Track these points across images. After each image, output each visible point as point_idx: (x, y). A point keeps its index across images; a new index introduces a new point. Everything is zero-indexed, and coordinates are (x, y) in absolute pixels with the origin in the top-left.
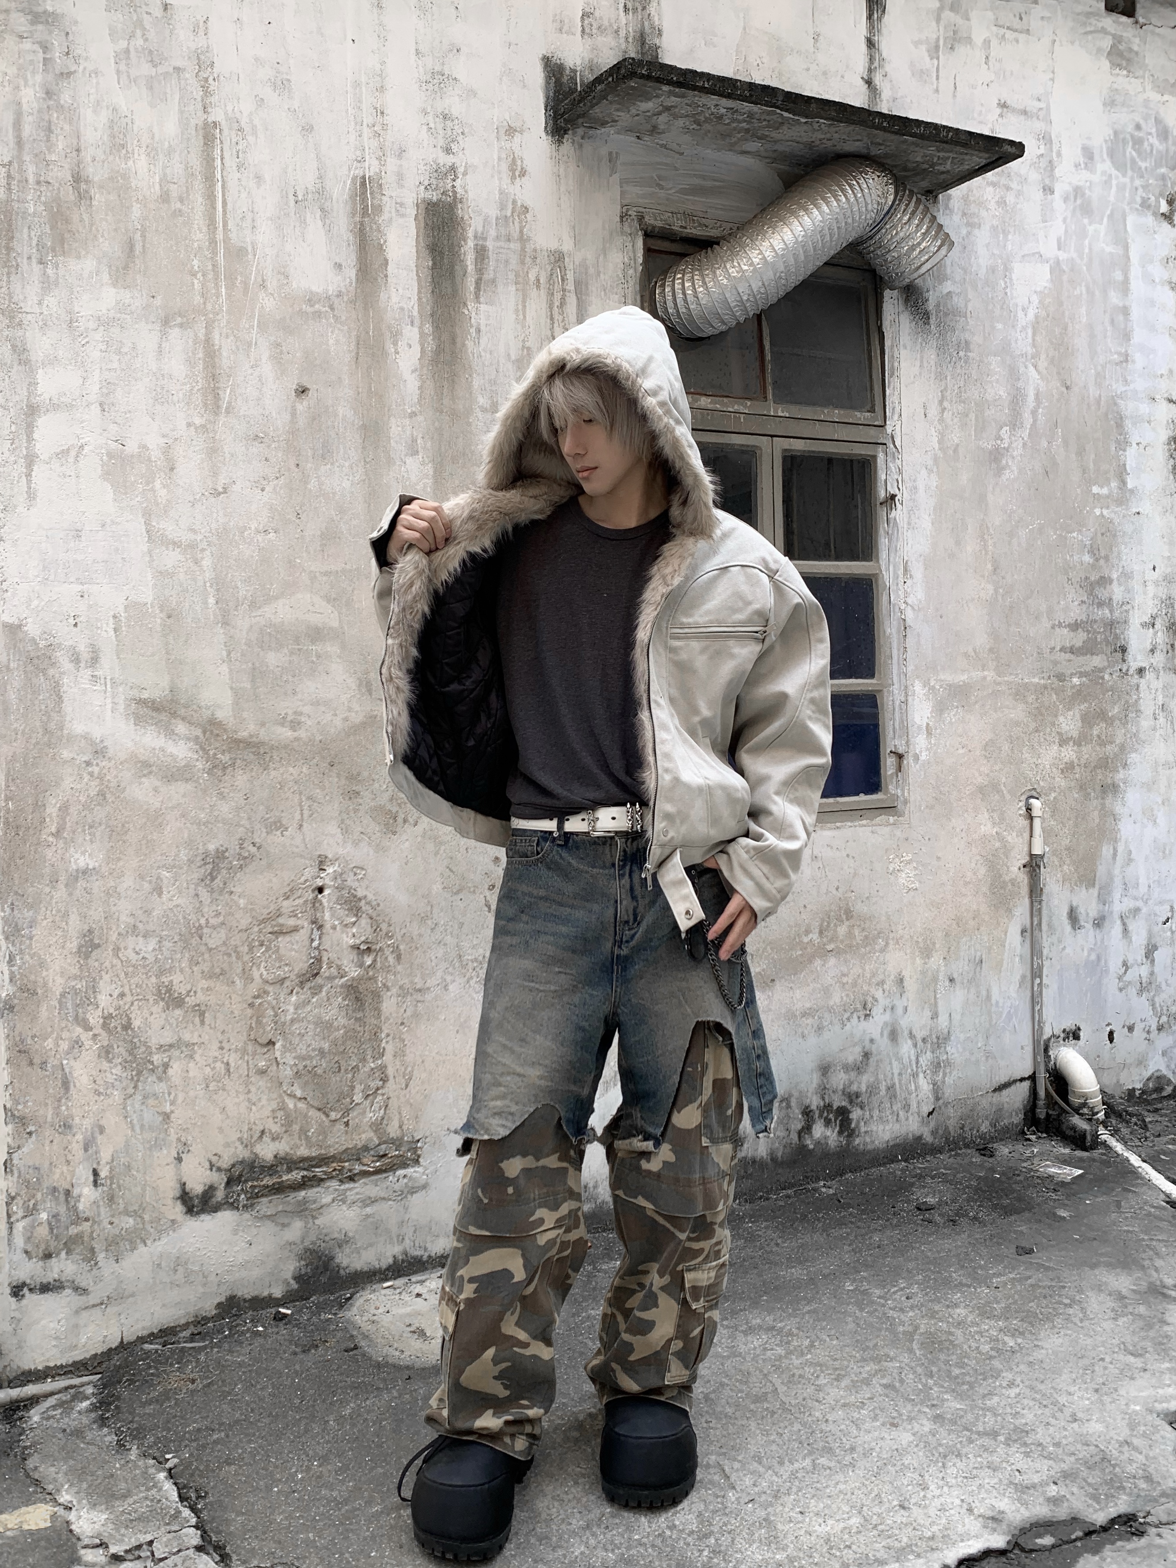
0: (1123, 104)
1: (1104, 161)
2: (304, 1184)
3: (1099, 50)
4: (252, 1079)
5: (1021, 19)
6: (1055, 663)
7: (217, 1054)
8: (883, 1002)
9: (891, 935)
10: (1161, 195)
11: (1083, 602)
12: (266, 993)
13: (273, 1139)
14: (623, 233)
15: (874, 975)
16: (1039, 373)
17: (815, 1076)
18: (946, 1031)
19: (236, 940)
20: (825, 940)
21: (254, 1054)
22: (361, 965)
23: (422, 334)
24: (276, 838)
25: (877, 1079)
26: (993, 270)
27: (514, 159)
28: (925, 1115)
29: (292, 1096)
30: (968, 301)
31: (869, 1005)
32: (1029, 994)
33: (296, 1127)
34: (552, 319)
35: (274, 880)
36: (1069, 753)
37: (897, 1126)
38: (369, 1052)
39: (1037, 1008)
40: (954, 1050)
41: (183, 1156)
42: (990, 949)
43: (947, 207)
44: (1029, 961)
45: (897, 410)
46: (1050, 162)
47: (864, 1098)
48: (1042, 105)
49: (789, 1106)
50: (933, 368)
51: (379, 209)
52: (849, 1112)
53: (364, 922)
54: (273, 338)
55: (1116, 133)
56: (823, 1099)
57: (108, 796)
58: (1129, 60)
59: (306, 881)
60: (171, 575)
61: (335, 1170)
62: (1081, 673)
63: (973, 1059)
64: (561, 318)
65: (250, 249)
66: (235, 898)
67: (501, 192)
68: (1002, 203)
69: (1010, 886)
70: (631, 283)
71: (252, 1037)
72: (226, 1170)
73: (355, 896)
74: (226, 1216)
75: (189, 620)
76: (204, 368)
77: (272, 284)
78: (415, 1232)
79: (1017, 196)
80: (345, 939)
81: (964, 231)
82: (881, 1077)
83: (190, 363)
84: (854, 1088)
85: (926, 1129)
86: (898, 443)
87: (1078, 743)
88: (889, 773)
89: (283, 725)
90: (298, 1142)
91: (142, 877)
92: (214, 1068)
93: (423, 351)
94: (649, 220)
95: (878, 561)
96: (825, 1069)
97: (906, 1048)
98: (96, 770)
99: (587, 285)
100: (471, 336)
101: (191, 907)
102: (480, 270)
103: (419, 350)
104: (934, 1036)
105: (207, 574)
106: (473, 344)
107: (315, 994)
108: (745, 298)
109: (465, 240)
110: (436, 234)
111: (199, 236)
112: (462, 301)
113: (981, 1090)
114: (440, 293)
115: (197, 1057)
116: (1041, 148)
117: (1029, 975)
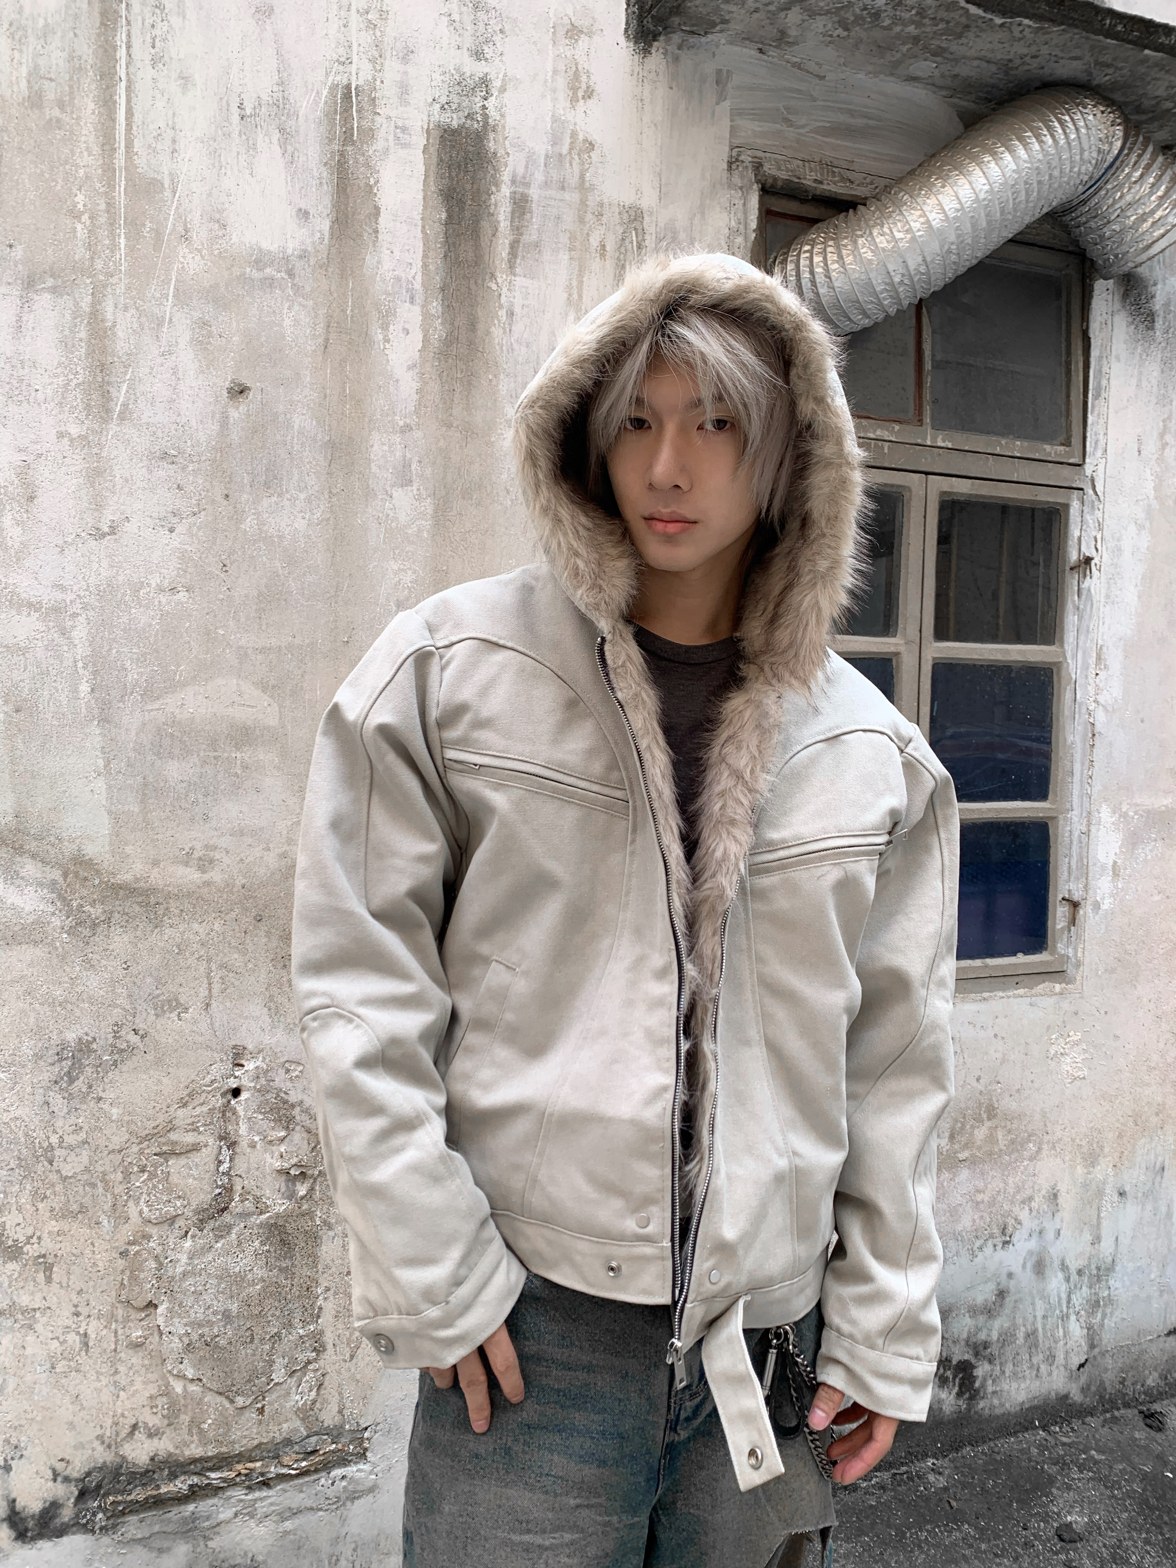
2: (194, 1494)
4: (123, 1355)
7: (69, 1322)
8: (1028, 1224)
9: (1046, 1138)
12: (147, 1237)
13: (150, 1436)
14: (730, 185)
15: (1018, 1190)
18: (1110, 1259)
19: (105, 1164)
20: (956, 1146)
21: (127, 1320)
22: (291, 1195)
23: (426, 316)
24: (170, 1022)
25: (1014, 1324)
27: (576, 76)
28: (1075, 1368)
29: (181, 1376)
31: (1010, 1230)
33: (185, 1418)
37: (1038, 1383)
38: (298, 1316)
40: (1118, 1285)
41: (14, 1464)
42: (1174, 1152)
45: (1102, 443)
47: (994, 1349)
51: (369, 134)
52: (973, 1367)
53: (298, 1136)
54: (197, 315)
59: (213, 1081)
60: (23, 651)
61: (239, 1474)
63: (1143, 1295)
65: (167, 184)
66: (106, 1107)
67: (555, 119)
71: (123, 1298)
72: (77, 1480)
73: (285, 1102)
74: (75, 1542)
75: (49, 716)
76: (88, 355)
77: (200, 235)
78: (355, 1550)
80: (269, 1160)
82: (1019, 1321)
83: (66, 345)
84: (982, 1336)
85: (1074, 1385)
86: (1099, 488)
88: (1059, 927)
89: (186, 864)
90: (187, 1438)
92: (65, 1341)
93: (426, 340)
94: (769, 169)
95: (1062, 645)
97: (1056, 1283)
100: (499, 321)
101: (36, 1120)
102: (518, 229)
103: (421, 337)
104: (1093, 1267)
105: (80, 651)
106: (501, 331)
107: (218, 1238)
108: (897, 279)
109: (497, 185)
110: (454, 174)
111: (87, 159)
112: (489, 271)
113: (1150, 1333)
114: (456, 259)
115: (39, 1327)
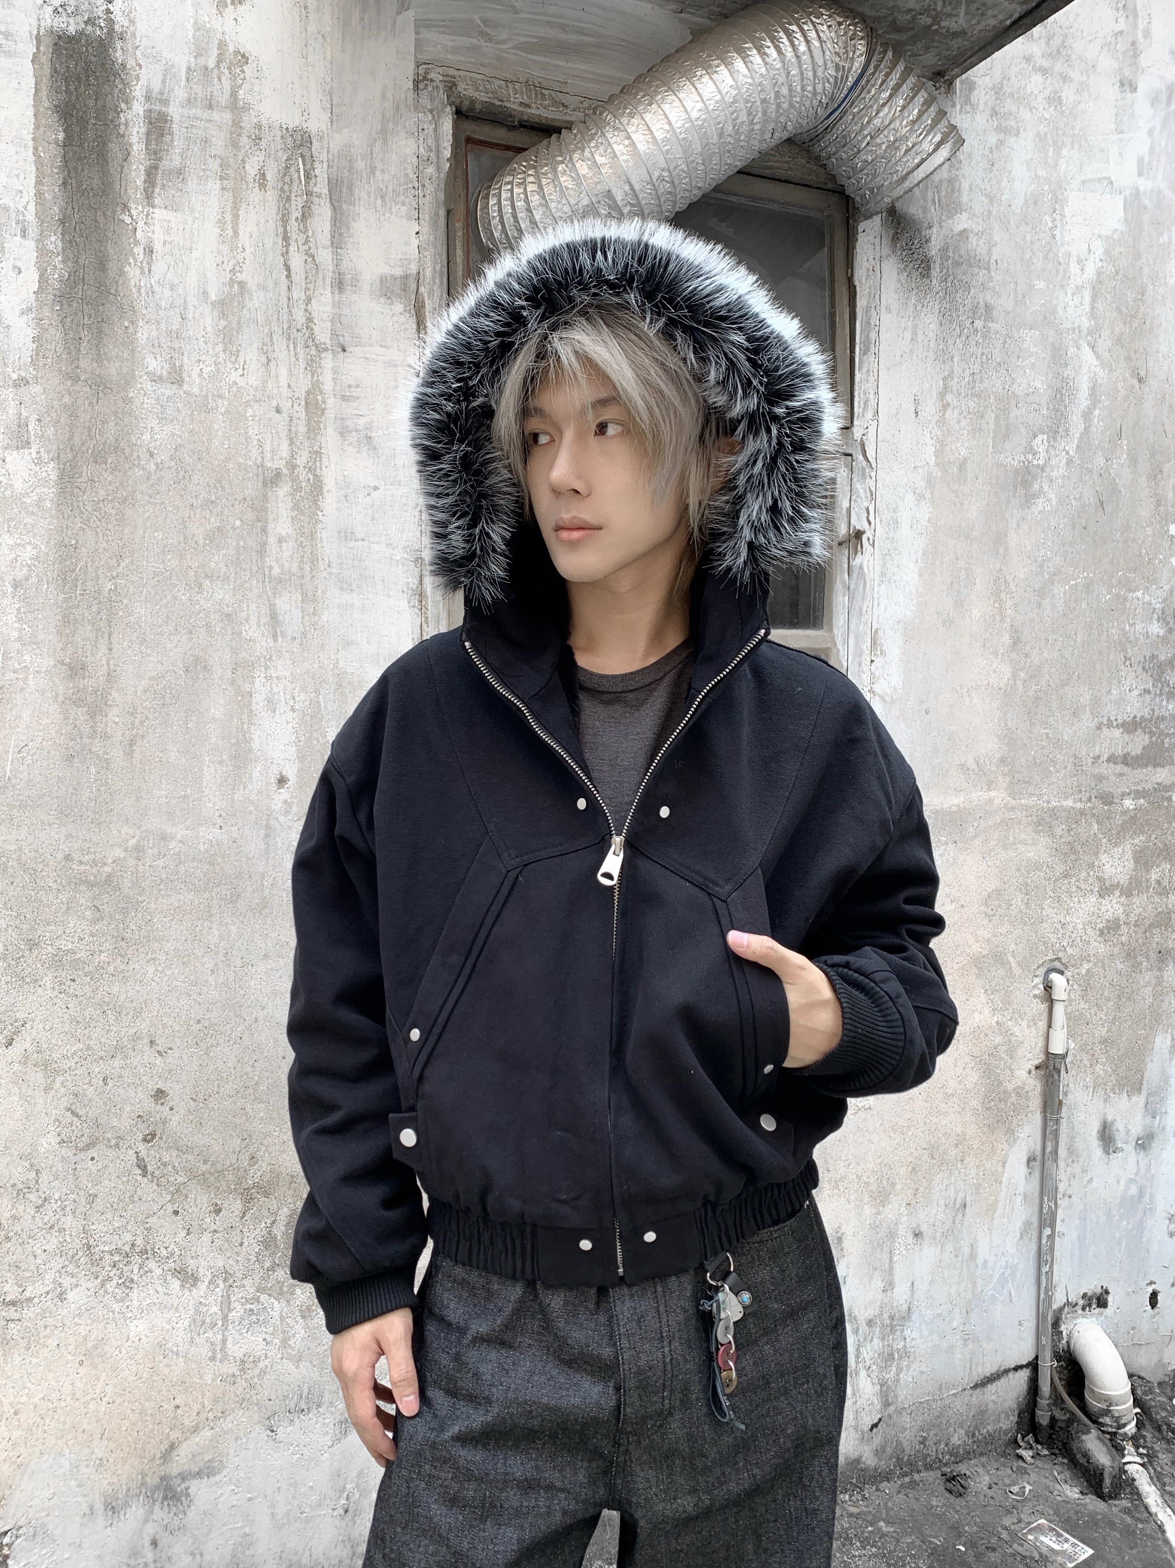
6: (1100, 778)
11: (1147, 691)
14: (418, 107)
16: (1098, 356)
18: (905, 1306)
23: (42, 252)
26: (1035, 201)
28: (867, 1428)
30: (991, 245)
32: (1034, 1247)
34: (286, 238)
36: (1113, 907)
39: (1045, 1269)
40: (915, 1335)
42: (978, 1187)
43: (968, 100)
44: (1037, 1200)
45: (872, 403)
46: (1133, 43)
50: (933, 344)
62: (1137, 792)
63: (944, 1345)
64: (302, 238)
67: (198, 27)
69: (1014, 1098)
70: (430, 188)
81: (993, 139)
85: (866, 1448)
86: (871, 454)
87: (1127, 892)
93: (43, 280)
94: (465, 89)
95: (830, 630)
99: (350, 188)
100: (135, 260)
102: (155, 153)
103: (36, 277)
104: (886, 1316)
106: (138, 271)
109: (127, 102)
110: (72, 88)
112: (120, 201)
113: (954, 1387)
114: (79, 187)
116: (1122, 25)
117: (1035, 1221)
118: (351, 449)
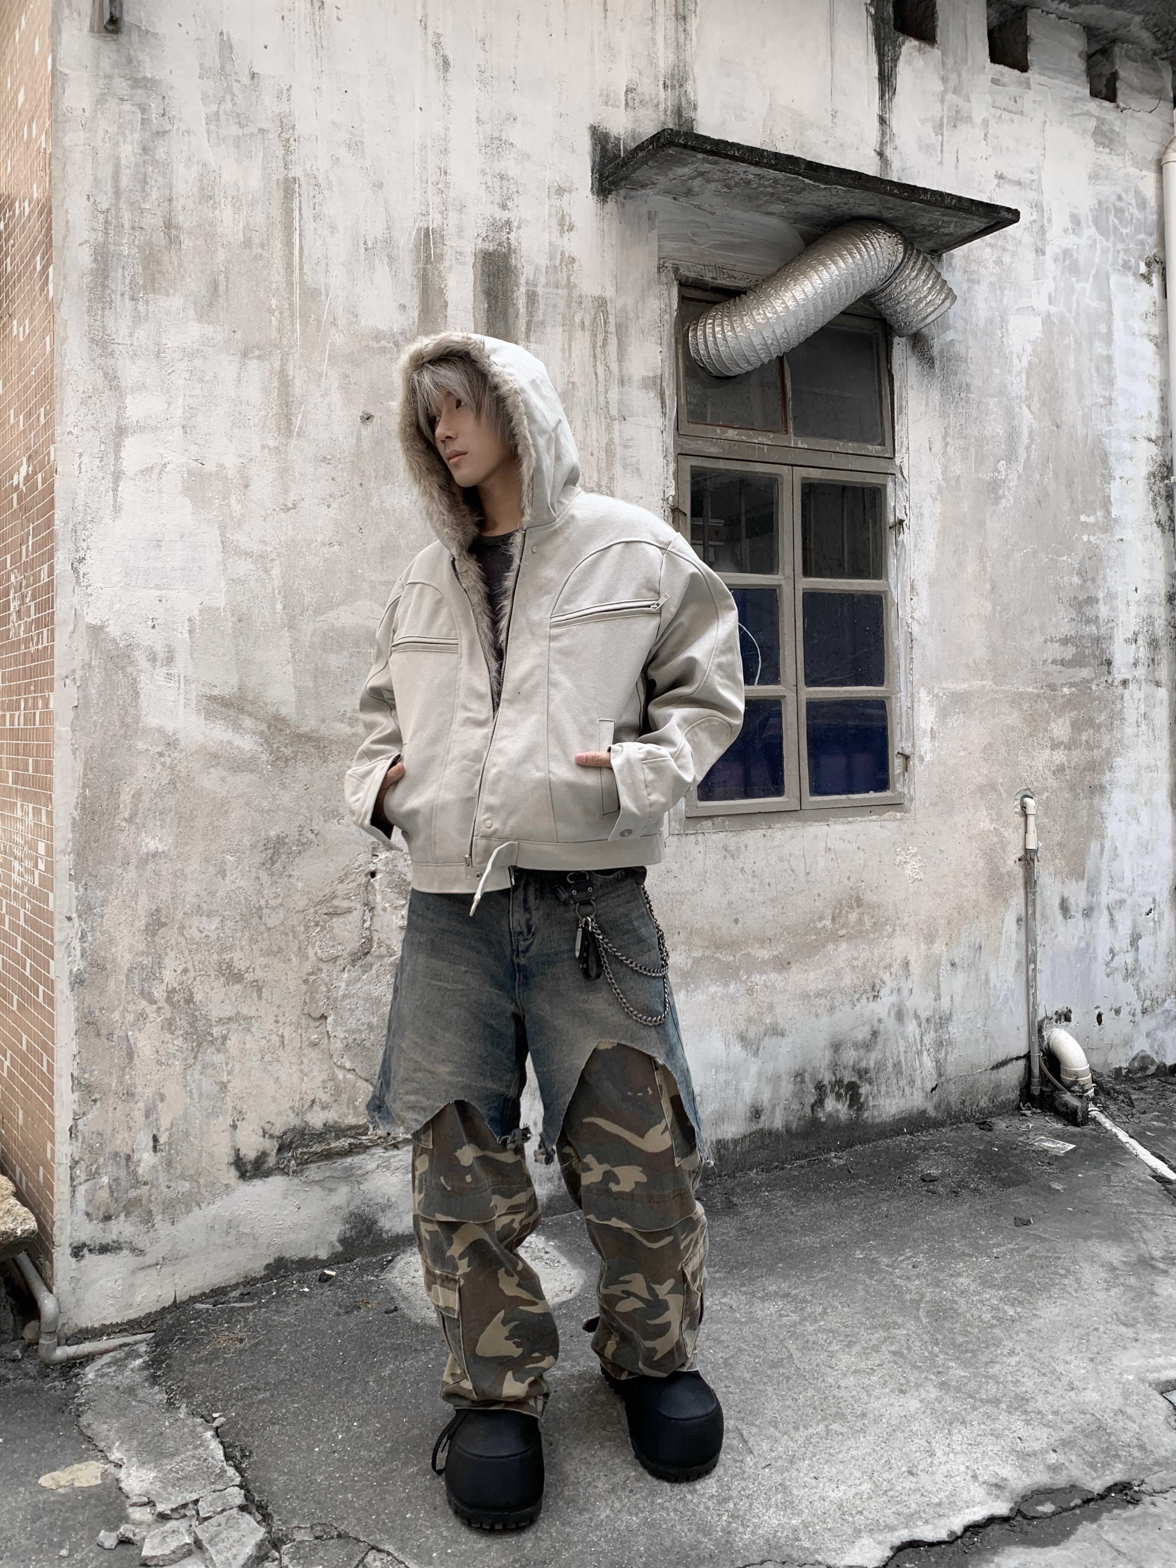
0: (1106, 178)
1: (1089, 227)
2: (351, 1150)
3: (1085, 130)
4: (305, 1051)
5: (1016, 101)
6: (1048, 674)
7: (272, 1027)
8: (890, 983)
9: (898, 922)
10: (1140, 258)
11: (1072, 619)
12: (320, 970)
13: (323, 1108)
14: (660, 282)
15: (882, 959)
16: (1032, 413)
17: (827, 1053)
18: (948, 1012)
19: (293, 920)
20: (837, 926)
21: (308, 1027)
24: (333, 825)
25: (885, 1056)
26: (991, 321)
27: (563, 217)
28: (929, 1090)
29: (342, 1067)
30: (968, 348)
31: (878, 987)
32: (1024, 979)
33: (345, 1097)
34: (595, 357)
35: (330, 865)
36: (1060, 756)
37: (903, 1101)
39: (1032, 992)
40: (955, 1030)
41: (239, 1124)
42: (988, 936)
43: (950, 265)
44: (1024, 947)
45: (905, 444)
46: (1042, 227)
47: (873, 1074)
48: (1035, 177)
49: (803, 1081)
50: (938, 407)
51: (440, 257)
52: (859, 1087)
54: (341, 371)
55: (1100, 202)
56: (835, 1074)
57: (178, 785)
58: (1111, 140)
59: (360, 866)
60: (243, 583)
61: (380, 1138)
62: (1070, 683)
63: (973, 1039)
64: (603, 357)
65: (323, 291)
66: (294, 881)
67: (551, 244)
68: (999, 262)
69: (1007, 878)
70: (666, 326)
71: (306, 1012)
72: (278, 1137)
73: (405, 881)
74: (277, 1180)
75: (258, 624)
76: (278, 397)
77: (342, 321)
79: (1012, 257)
80: (395, 920)
81: (965, 286)
82: (888, 1054)
83: (266, 391)
84: (863, 1064)
85: (929, 1104)
86: (905, 474)
87: (1068, 748)
88: (897, 772)
89: (341, 721)
90: (346, 1111)
91: (207, 860)
92: (270, 1040)
94: (683, 271)
95: (887, 580)
96: (836, 1047)
97: (911, 1028)
98: (168, 760)
99: (627, 328)
101: (252, 888)
102: (531, 313)
104: (937, 1017)
105: (276, 582)
107: (365, 972)
108: (769, 342)
109: (517, 286)
110: (491, 280)
111: (278, 278)
113: (980, 1067)
115: (254, 1030)
116: (1034, 217)
117: (1024, 963)
118: (628, 476)
